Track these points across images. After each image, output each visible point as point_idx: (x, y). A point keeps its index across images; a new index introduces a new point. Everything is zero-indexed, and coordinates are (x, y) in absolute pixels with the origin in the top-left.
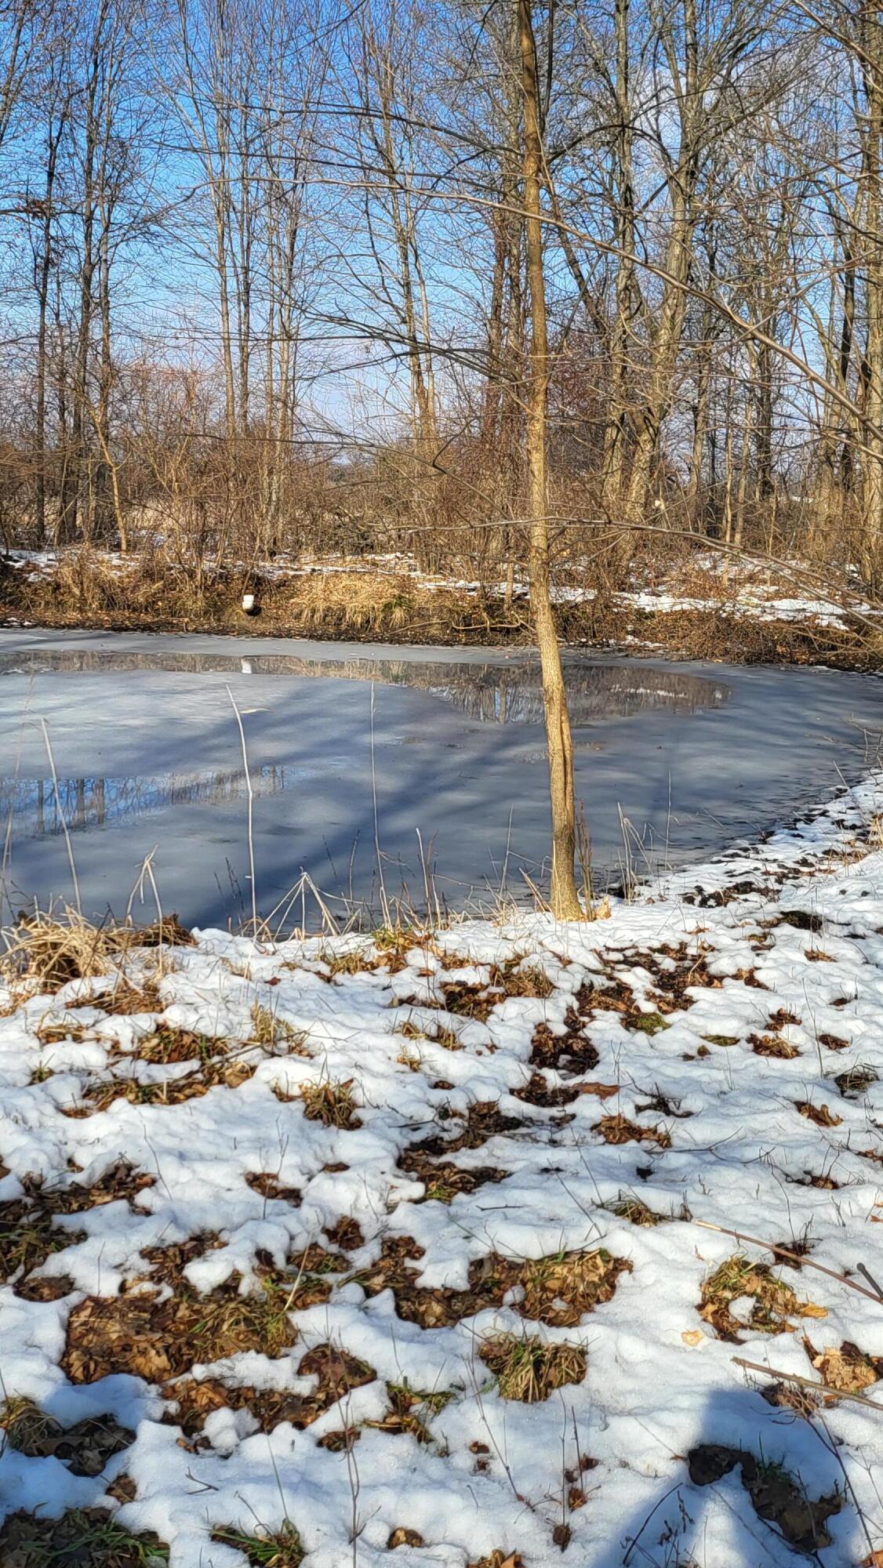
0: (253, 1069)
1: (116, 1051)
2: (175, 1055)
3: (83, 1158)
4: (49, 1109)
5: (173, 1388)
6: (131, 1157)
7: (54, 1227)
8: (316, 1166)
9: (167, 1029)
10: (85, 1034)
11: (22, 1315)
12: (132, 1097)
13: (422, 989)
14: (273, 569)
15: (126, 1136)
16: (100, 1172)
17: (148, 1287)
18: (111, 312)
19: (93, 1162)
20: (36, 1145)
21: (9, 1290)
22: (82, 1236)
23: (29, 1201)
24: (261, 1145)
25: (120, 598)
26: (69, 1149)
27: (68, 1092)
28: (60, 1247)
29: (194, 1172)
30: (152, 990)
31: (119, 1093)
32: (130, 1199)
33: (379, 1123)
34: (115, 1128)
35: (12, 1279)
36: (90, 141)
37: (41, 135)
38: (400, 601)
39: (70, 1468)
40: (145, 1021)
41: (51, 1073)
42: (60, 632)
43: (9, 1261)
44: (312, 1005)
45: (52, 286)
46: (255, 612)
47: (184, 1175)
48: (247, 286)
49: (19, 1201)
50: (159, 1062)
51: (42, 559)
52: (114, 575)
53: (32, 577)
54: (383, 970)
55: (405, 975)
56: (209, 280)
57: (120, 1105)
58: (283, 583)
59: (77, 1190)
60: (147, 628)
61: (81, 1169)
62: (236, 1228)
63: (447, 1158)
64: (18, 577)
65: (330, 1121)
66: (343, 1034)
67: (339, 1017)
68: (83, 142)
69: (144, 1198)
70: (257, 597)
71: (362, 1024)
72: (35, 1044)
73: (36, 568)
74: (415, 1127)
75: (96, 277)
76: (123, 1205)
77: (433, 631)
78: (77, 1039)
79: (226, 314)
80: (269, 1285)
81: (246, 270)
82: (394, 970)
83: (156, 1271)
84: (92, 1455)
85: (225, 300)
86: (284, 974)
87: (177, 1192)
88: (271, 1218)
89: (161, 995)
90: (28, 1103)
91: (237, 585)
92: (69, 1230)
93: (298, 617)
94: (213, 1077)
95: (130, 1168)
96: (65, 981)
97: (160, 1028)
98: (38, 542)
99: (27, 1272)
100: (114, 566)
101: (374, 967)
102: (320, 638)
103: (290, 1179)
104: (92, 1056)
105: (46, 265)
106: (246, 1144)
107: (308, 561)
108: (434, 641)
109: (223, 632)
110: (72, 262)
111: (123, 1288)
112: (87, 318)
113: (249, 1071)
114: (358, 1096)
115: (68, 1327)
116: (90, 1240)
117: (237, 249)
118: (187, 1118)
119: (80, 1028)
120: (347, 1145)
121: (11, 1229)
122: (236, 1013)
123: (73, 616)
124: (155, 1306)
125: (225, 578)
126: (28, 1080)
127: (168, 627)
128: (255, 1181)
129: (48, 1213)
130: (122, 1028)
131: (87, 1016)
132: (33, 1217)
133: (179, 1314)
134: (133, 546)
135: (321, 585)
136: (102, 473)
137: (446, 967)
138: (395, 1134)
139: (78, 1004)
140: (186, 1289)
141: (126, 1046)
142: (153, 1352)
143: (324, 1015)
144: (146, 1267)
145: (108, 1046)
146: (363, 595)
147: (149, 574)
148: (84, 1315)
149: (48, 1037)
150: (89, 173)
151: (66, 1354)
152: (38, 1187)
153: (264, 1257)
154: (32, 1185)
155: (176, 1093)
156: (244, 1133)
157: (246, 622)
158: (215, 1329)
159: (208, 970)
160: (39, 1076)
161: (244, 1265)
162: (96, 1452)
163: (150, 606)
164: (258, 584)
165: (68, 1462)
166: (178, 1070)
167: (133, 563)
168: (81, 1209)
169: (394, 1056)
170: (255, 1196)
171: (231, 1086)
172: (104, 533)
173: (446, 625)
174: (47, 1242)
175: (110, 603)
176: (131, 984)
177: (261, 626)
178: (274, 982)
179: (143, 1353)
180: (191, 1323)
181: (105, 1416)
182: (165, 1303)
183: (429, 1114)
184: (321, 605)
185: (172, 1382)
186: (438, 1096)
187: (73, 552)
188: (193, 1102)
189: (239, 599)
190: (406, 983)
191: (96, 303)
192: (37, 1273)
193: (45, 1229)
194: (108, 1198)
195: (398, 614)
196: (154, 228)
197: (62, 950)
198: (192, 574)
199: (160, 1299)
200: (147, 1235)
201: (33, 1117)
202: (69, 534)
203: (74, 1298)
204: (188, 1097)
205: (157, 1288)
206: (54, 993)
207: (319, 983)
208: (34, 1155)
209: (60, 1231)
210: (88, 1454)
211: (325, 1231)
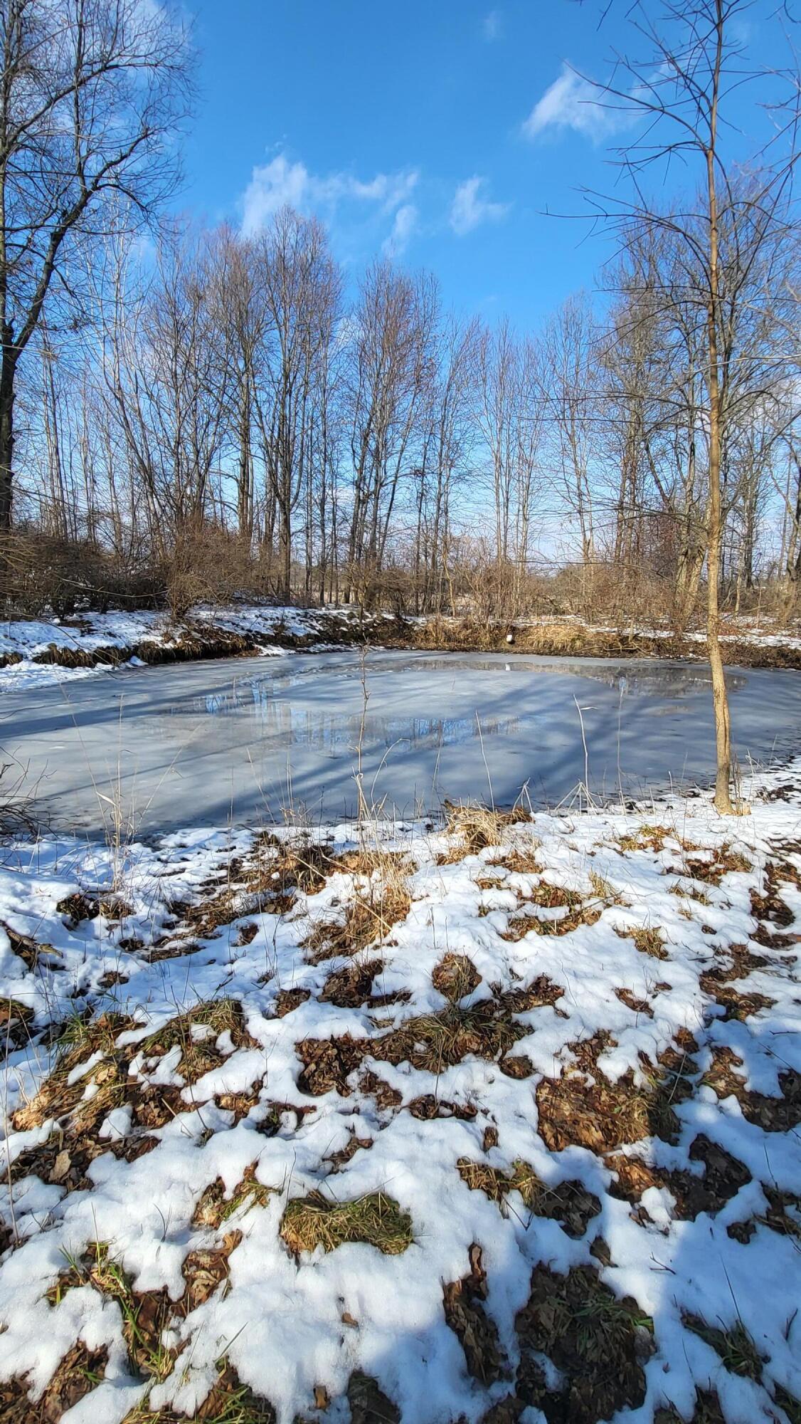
0: (600, 913)
1: (520, 896)
2: (554, 902)
3: (519, 970)
4: (495, 935)
5: (611, 1158)
6: (548, 972)
7: (513, 1021)
8: (653, 985)
9: (546, 884)
10: (503, 885)
11: (508, 1089)
12: (538, 929)
13: (677, 863)
14: (520, 622)
15: (541, 958)
16: (530, 980)
17: (578, 1074)
18: (450, 515)
19: (528, 974)
20: (493, 961)
21: (497, 1067)
22: (531, 1030)
23: (497, 1001)
24: (618, 968)
25: (453, 637)
26: (511, 963)
27: (501, 923)
28: (520, 1037)
29: (584, 986)
30: (531, 858)
31: (530, 927)
32: (552, 1003)
33: (681, 956)
34: (534, 951)
35: (496, 1058)
36: (442, 443)
37: (422, 442)
38: (579, 637)
39: (563, 1228)
40: (534, 879)
41: (490, 909)
42: (427, 652)
43: (493, 1044)
44: (618, 871)
45: (423, 504)
46: (512, 642)
47: (580, 989)
48: (508, 500)
49: (491, 1001)
50: (546, 906)
51: (421, 620)
52: (451, 626)
53: (416, 628)
54: (650, 849)
55: (665, 854)
56: (492, 499)
57: (531, 934)
58: (525, 630)
59: (520, 994)
60: (464, 650)
61: (520, 979)
62: (620, 1031)
63: (729, 984)
64: (410, 627)
65: (652, 954)
66: (642, 892)
67: (635, 880)
68: (438, 443)
69: (560, 1003)
70: (514, 635)
71: (650, 885)
72: (477, 888)
73: (417, 624)
74: (703, 961)
75: (442, 499)
76: (549, 1009)
77: (595, 651)
78: (499, 888)
79: (498, 513)
80: (652, 1080)
81: (507, 492)
82: (657, 850)
83: (580, 1062)
84: (576, 1217)
85: (498, 506)
86: (596, 849)
87: (579, 1001)
88: (641, 1027)
89: (537, 861)
90: (481, 927)
91: (504, 631)
92: (523, 1024)
93: (532, 645)
94: (576, 919)
95: (548, 980)
96: (482, 847)
97: (542, 883)
98: (418, 614)
99: (504, 1053)
100: (451, 623)
101: (645, 847)
102: (542, 654)
103: (640, 994)
104: (508, 899)
105: (421, 496)
106: (609, 967)
107: (535, 620)
108: (596, 656)
109: (498, 652)
110: (433, 493)
111: (563, 1072)
112: (439, 516)
113: (597, 916)
114: (662, 935)
115: (537, 1102)
116: (536, 1033)
117: (504, 484)
118: (571, 946)
119: (498, 880)
120: (667, 972)
121: (489, 1020)
122: (581, 875)
123: (433, 645)
124: (585, 1089)
125: (498, 627)
126: (478, 912)
127: (473, 649)
128: (622, 994)
129: (509, 1012)
130: (525, 882)
131: (500, 872)
132: (501, 1012)
133: (603, 1099)
134: (458, 614)
135: (542, 630)
136: (445, 581)
137: (686, 849)
138: (693, 964)
139: (494, 863)
140: (600, 1077)
141: (527, 893)
142: (593, 1129)
143: (626, 878)
144: (573, 1058)
145: (516, 893)
146: (562, 634)
147: (465, 627)
148: (545, 1091)
149: (485, 885)
150: (441, 456)
151: (540, 1123)
152: (499, 989)
153: (642, 1056)
154: (496, 989)
155: (561, 928)
156: (606, 959)
157: (508, 647)
158: (628, 1114)
159: (556, 846)
160: (483, 911)
161: (635, 1063)
162: (578, 1214)
163: (466, 640)
164: (513, 630)
165: (562, 1223)
166: (560, 913)
167: (459, 621)
168: (525, 1009)
169: (677, 908)
170: (620, 1006)
171: (589, 925)
172: (444, 608)
173: (601, 648)
174: (511, 1031)
175: (449, 639)
176: (519, 852)
177: (515, 649)
178: (593, 854)
179: (588, 1129)
180: (611, 1107)
181: (575, 1181)
182: (591, 1088)
183: (709, 953)
184: (542, 640)
185: (610, 1154)
186: (709, 938)
187: (432, 617)
188: (570, 934)
189: (505, 636)
190: (667, 859)
191: (443, 511)
192: (509, 1054)
193: (508, 1022)
194: (540, 1003)
195: (578, 643)
196: (467, 477)
197: (479, 829)
198: (484, 626)
199: (588, 1085)
200: (571, 1032)
201: (486, 939)
202: (431, 610)
203: (536, 1078)
204: (567, 931)
205: (583, 1076)
206: (477, 854)
207: (618, 856)
208: (493, 968)
209: (517, 1024)
210: (572, 1215)
211: (675, 1039)
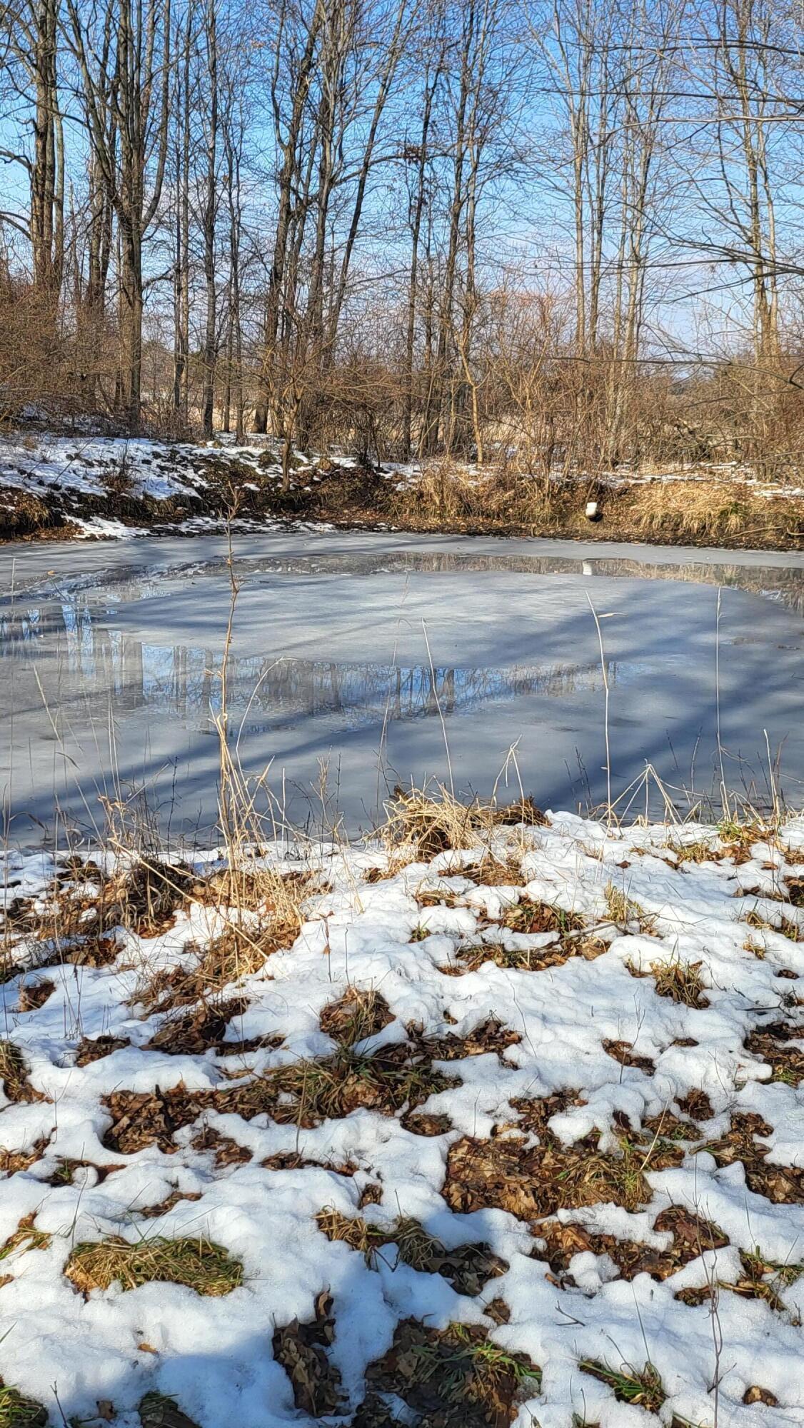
0: (608, 944)
1: (483, 917)
2: (536, 926)
3: (457, 1012)
4: (428, 965)
5: (540, 1226)
6: (500, 1014)
7: (434, 1071)
8: (667, 1039)
9: (529, 902)
10: (457, 901)
11: (408, 1146)
12: (499, 960)
13: (766, 882)
14: (616, 478)
15: (494, 996)
16: (472, 1025)
17: (517, 1134)
18: (477, 246)
19: (466, 1017)
20: (417, 997)
21: (397, 1122)
22: (458, 1082)
23: (412, 1045)
24: (617, 1015)
25: (475, 506)
26: (446, 1002)
27: (443, 952)
28: (440, 1089)
29: (556, 1034)
30: (515, 865)
31: (488, 957)
32: (500, 1052)
33: (727, 1005)
34: (484, 986)
35: (399, 1113)
36: (465, 89)
37: (420, 87)
38: (736, 508)
39: (453, 1286)
40: (510, 893)
41: (428, 933)
42: (422, 536)
43: (396, 1097)
44: (660, 889)
45: (424, 224)
46: (597, 518)
47: (547, 1036)
48: (601, 214)
49: (404, 1045)
50: (522, 931)
51: (409, 470)
52: (471, 484)
53: (399, 487)
54: (728, 861)
55: (750, 867)
56: (566, 212)
57: (488, 966)
58: (624, 491)
59: (453, 1040)
60: (499, 533)
61: (456, 1022)
62: (595, 1089)
63: (792, 1043)
64: (388, 486)
65: (680, 999)
66: (691, 918)
67: (687, 902)
68: (457, 91)
69: (512, 1053)
70: (600, 504)
71: (708, 911)
72: (414, 906)
73: (402, 479)
74: (761, 1012)
75: (464, 213)
76: (493, 1057)
77: (768, 537)
78: (450, 905)
79: (580, 242)
80: (626, 1144)
81: (601, 199)
82: (739, 862)
83: (524, 1120)
84: (471, 1277)
85: (580, 229)
86: (634, 858)
87: (541, 1051)
88: (627, 1083)
89: (523, 869)
90: (410, 957)
91: (581, 493)
92: (447, 1075)
93: (638, 522)
94: (571, 948)
95: (499, 1025)
96: (437, 851)
97: (523, 900)
98: (405, 455)
99: (412, 1108)
100: (471, 476)
101: (719, 857)
102: (657, 543)
103: (643, 1048)
104: (463, 921)
105: (420, 205)
106: (602, 1013)
107: (648, 470)
108: (768, 546)
109: (567, 536)
110: (443, 200)
111: (494, 1132)
112: (455, 250)
113: (604, 946)
114: (706, 977)
115: (448, 1161)
116: (465, 1086)
117: (593, 180)
118: (548, 984)
119: (452, 895)
120: (696, 1023)
121: (397, 1068)
122: (591, 892)
123: (434, 521)
124: (524, 1152)
125: (570, 486)
126: (409, 937)
127: (518, 532)
128: (611, 1047)
129: (429, 1058)
130: (493, 898)
131: (458, 884)
132: (416, 1060)
133: (545, 1161)
134: (488, 458)
135: (660, 493)
136: (463, 392)
137: (789, 862)
138: (741, 1016)
139: (449, 873)
140: (550, 1139)
141: (493, 914)
142: (522, 1193)
143: (672, 899)
144: (515, 1115)
145: (477, 913)
146: (700, 502)
147: (502, 484)
148: (461, 1152)
149: (426, 901)
150: (461, 118)
151: (446, 1184)
152: (419, 1034)
153: (620, 1118)
154: (415, 1032)
155: (538, 961)
156: (601, 1002)
157: (589, 527)
158: (578, 1179)
159: (564, 851)
160: (418, 936)
161: (603, 1124)
162: (475, 1275)
163: (502, 512)
164: (601, 492)
165: (452, 1281)
166: (540, 940)
167: (489, 473)
168: (456, 1057)
169: (741, 943)
170: (610, 1060)
171: (587, 959)
172: (462, 445)
173: (780, 531)
174: (428, 1083)
175: (466, 510)
176: (496, 858)
177: (602, 531)
178: (625, 865)
179: (514, 1192)
180: (556, 1171)
181: (481, 1244)
182: (532, 1150)
183: (775, 1001)
184: (659, 512)
185: (540, 1221)
186: (784, 984)
187: (436, 463)
188: (553, 970)
189: (583, 505)
190: (751, 874)
191: (463, 237)
192: (419, 1110)
193: (426, 1072)
194: (480, 1050)
195: (734, 520)
196: (517, 165)
197: (435, 823)
198: (540, 483)
199: (528, 1146)
200: (516, 1086)
201: (414, 971)
202: (432, 447)
203: (452, 1136)
204: (548, 965)
205: (524, 1135)
206: (428, 862)
207: (667, 870)
208: (416, 1005)
209: (439, 1075)
210: (467, 1275)
211: (678, 1101)
